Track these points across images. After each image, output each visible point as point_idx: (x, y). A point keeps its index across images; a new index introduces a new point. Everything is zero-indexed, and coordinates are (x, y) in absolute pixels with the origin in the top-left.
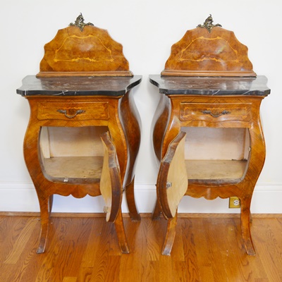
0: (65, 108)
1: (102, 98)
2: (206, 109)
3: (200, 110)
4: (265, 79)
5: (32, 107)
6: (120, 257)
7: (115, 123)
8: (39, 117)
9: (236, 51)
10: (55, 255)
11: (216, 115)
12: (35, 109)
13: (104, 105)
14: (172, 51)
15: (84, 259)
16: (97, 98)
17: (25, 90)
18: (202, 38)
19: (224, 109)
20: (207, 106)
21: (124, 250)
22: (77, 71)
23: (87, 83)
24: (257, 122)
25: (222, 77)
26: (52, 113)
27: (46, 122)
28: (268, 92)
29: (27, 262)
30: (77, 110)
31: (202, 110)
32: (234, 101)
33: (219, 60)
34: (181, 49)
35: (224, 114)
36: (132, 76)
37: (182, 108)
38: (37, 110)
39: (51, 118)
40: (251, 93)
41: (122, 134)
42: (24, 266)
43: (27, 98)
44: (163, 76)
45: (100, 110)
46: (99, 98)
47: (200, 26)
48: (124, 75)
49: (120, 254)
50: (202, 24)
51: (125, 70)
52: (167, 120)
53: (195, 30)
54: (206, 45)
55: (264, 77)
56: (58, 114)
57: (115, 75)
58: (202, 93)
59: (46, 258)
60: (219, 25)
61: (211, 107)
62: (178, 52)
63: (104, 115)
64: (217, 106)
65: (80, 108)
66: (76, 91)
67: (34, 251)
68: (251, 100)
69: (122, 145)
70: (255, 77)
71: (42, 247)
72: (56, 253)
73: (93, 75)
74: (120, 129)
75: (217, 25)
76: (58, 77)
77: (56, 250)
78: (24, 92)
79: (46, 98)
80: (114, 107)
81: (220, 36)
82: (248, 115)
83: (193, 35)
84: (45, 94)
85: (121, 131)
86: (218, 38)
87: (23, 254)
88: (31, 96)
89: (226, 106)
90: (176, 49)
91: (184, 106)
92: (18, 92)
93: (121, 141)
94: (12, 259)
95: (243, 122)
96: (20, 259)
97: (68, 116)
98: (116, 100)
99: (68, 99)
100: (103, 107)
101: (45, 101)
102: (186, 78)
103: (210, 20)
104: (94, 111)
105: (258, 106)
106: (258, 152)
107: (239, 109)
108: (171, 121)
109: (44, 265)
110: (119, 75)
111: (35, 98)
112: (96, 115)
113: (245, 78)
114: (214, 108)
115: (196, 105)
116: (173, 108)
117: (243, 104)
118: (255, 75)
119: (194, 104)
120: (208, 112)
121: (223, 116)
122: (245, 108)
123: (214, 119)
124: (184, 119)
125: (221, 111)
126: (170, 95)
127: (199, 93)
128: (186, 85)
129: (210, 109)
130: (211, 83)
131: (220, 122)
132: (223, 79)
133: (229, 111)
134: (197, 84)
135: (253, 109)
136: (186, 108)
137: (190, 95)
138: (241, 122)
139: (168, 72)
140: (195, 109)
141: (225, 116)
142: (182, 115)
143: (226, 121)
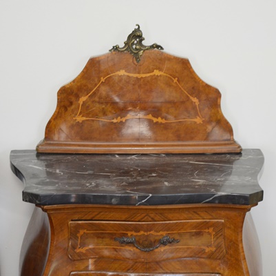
2: (125, 235)
3: (112, 236)
4: (258, 158)
9: (195, 100)
11: (148, 246)
14: (59, 102)
18: (122, 73)
19: (164, 233)
20: (127, 228)
25: (168, 154)
31: (118, 237)
32: (186, 215)
33: (159, 120)
34: (78, 97)
35: (164, 244)
37: (74, 233)
40: (221, 199)
44: (40, 154)
47: (116, 48)
50: (122, 45)
52: (45, 253)
53: (107, 56)
54: (130, 87)
55: (258, 152)
58: (114, 201)
60: (158, 47)
61: (137, 229)
62: (71, 103)
64: (149, 228)
68: (223, 213)
70: (239, 154)
75: (152, 47)
81: (160, 69)
82: (218, 247)
83: (103, 68)
86: (157, 73)
90: (67, 97)
95: (207, 262)
102: (88, 159)
103: (136, 35)
105: (238, 226)
107: (198, 234)
108: (50, 261)
113: (215, 158)
114: (142, 233)
115: (103, 225)
116: (53, 233)
117: (207, 223)
118: (238, 151)
119: (98, 224)
120: (129, 240)
121: (162, 249)
122: (211, 230)
123: (143, 257)
124: (79, 255)
125: (157, 238)
126: (45, 207)
127: (108, 202)
128: (83, 182)
129: (134, 234)
130: (140, 174)
131: (158, 263)
132: (168, 159)
133: (177, 237)
134: (108, 177)
135: (227, 232)
136: (82, 232)
137: (90, 205)
138: (202, 260)
139: (50, 144)
140: (100, 233)
141: (167, 247)
142: (74, 247)
143: (168, 259)
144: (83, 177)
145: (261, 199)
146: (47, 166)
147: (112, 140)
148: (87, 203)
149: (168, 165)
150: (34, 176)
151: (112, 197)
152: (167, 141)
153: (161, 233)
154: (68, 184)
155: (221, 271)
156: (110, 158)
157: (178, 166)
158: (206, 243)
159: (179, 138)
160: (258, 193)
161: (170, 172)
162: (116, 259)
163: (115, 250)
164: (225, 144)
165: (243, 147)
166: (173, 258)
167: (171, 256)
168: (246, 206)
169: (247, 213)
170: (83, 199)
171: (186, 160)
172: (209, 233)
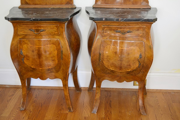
0: (33, 28)
1: (55, 23)
3: (114, 30)
4: (156, 10)
5: (14, 27)
6: (67, 114)
7: (63, 38)
8: (19, 33)
10: (30, 112)
11: (124, 33)
12: (16, 29)
13: (56, 26)
15: (46, 115)
16: (52, 23)
17: (10, 18)
19: (128, 30)
20: (118, 28)
21: (70, 110)
22: (43, 4)
23: (47, 12)
24: (148, 38)
25: (130, 9)
26: (26, 31)
27: (23, 36)
28: (156, 20)
29: (14, 116)
30: (40, 29)
31: (116, 31)
32: (135, 25)
35: (128, 32)
36: (75, 8)
37: (103, 29)
38: (17, 29)
39: (26, 34)
40: (145, 20)
41: (67, 44)
42: (12, 118)
43: (11, 22)
44: (93, 8)
45: (54, 29)
46: (53, 22)
48: (70, 7)
49: (67, 112)
51: (71, 4)
52: (95, 35)
55: (156, 9)
56: (29, 31)
57: (65, 7)
58: (115, 20)
59: (25, 113)
61: (121, 28)
63: (57, 33)
64: (124, 28)
65: (42, 28)
66: (39, 18)
67: (19, 109)
68: (145, 24)
69: (67, 50)
70: (150, 9)
71: (23, 107)
72: (31, 111)
73: (52, 7)
74: (66, 41)
76: (31, 8)
77: (31, 108)
78: (9, 19)
79: (22, 22)
80: (63, 28)
82: (143, 34)
84: (21, 20)
85: (67, 42)
87: (12, 111)
88: (14, 21)
89: (130, 28)
91: (104, 28)
92: (6, 18)
93: (67, 48)
94: (6, 114)
95: (140, 38)
96: (10, 114)
97: (35, 33)
98: (64, 24)
99: (35, 23)
100: (56, 28)
101: (22, 24)
102: (107, 9)
104: (51, 30)
105: (149, 28)
106: (149, 56)
107: (138, 30)
108: (96, 37)
109: (23, 118)
110: (67, 7)
111: (16, 22)
112: (52, 33)
113: (143, 10)
114: (122, 29)
115: (111, 27)
116: (97, 29)
117: (141, 27)
118: (150, 8)
119: (110, 27)
120: (119, 31)
121: (128, 34)
122: (142, 29)
123: (122, 36)
124: (104, 35)
125: (126, 31)
126: (96, 21)
127: (113, 20)
128: (106, 15)
129: (120, 29)
130: (122, 13)
131: (126, 38)
132: (130, 10)
133: (132, 31)
134: (113, 14)
135: (146, 30)
136: (105, 29)
137: (108, 21)
138: (139, 37)
139: (96, 5)
140: (111, 29)
141: (129, 34)
142: (103, 33)
143: (129, 37)
144: (106, 14)
145: (156, 21)
146: (95, 11)
147: (114, 4)
148: (107, 20)
149: (130, 11)
150: (92, 13)
151: (114, 19)
152: (130, 4)
153: (128, 29)
154: (102, 15)
155: (144, 41)
156: (113, 9)
157: (133, 12)
158: (140, 32)
159: (133, 4)
160: (155, 19)
161: (131, 13)
162: (115, 36)
163: (115, 34)
164: (146, 6)
165: (151, 7)
166: (130, 37)
167: (130, 36)
168: (152, 22)
169: (152, 25)
170: (106, 19)
171: (135, 10)
172: (141, 30)
